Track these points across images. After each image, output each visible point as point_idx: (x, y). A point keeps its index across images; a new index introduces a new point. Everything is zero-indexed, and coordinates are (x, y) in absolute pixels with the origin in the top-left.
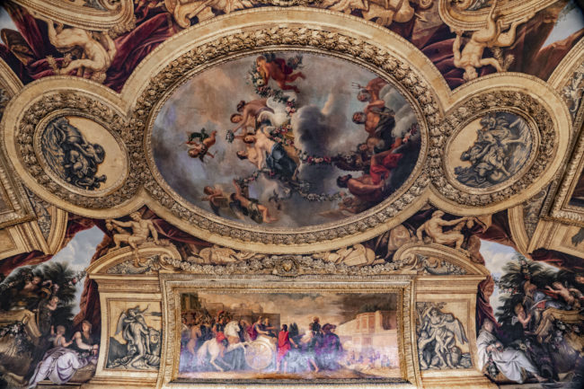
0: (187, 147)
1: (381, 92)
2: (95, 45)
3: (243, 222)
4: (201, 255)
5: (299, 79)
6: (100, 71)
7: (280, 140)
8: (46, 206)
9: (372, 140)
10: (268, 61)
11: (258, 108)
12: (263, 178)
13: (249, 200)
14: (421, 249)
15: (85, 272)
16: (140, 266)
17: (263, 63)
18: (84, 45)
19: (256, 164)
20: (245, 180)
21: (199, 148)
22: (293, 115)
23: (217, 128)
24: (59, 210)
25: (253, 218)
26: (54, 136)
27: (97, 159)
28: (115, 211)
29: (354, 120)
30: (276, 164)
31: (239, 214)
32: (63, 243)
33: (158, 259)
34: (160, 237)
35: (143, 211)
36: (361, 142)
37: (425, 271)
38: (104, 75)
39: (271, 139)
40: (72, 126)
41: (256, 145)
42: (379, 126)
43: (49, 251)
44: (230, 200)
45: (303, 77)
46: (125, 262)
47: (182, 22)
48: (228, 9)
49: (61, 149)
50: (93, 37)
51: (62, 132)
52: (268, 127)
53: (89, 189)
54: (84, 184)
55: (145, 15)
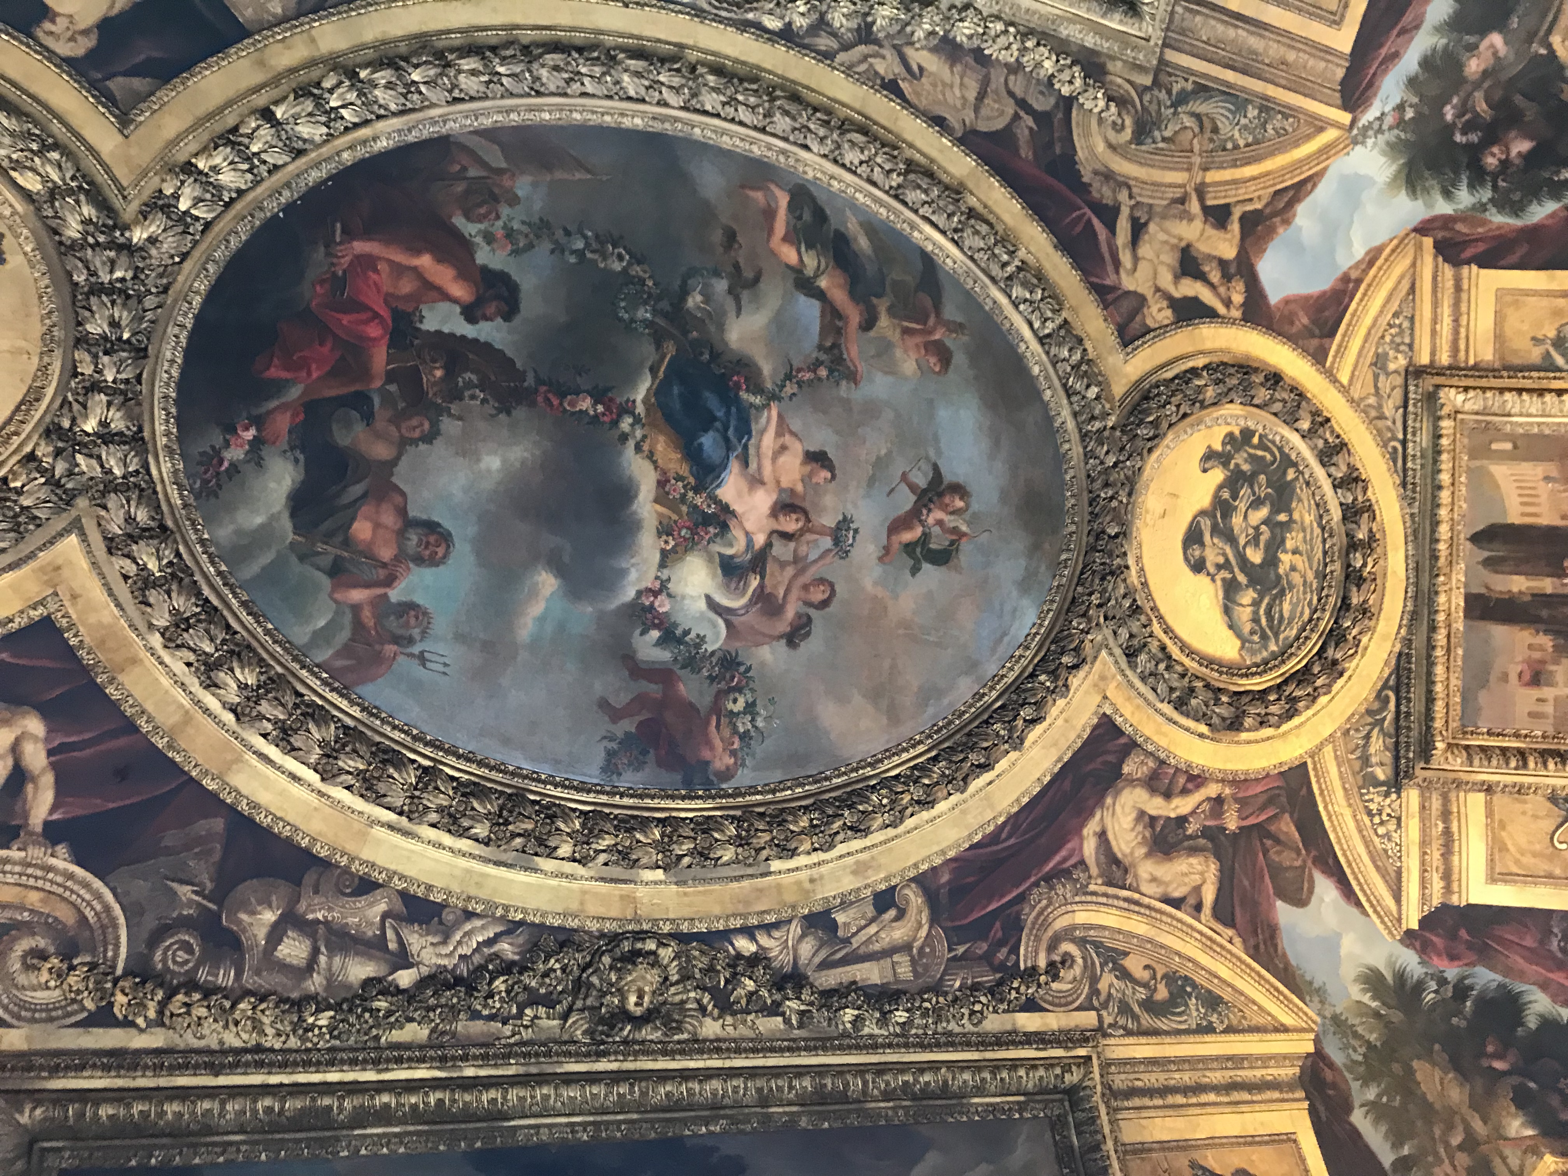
0: (969, 523)
1: (344, 635)
2: (1127, 851)
3: (853, 205)
4: (1010, 109)
5: (621, 700)
6: (1132, 782)
7: (699, 500)
8: (1372, 400)
9: (381, 451)
10: (707, 763)
11: (752, 618)
12: (767, 368)
13: (820, 295)
15: (1355, 142)
16: (1198, 117)
17: (722, 761)
18: (1148, 855)
19: (783, 428)
20: (823, 372)
21: (938, 514)
22: (649, 582)
23: (878, 570)
24: (1345, 380)
25: (820, 216)
26: (1286, 614)
27: (1206, 524)
28: (1208, 345)
29: (446, 538)
30: (720, 414)
31: (863, 243)
32: (1371, 264)
33: (1142, 132)
34: (1109, 215)
35: (1135, 325)
36: (422, 447)
38: (1126, 769)
39: (726, 508)
40: (1239, 635)
41: (774, 497)
42: (356, 504)
43: (1419, 247)
44: (882, 306)
45: (604, 705)
46: (1236, 147)
47: (915, 899)
48: (795, 929)
49: (1281, 571)
50: (1126, 871)
51: (1264, 621)
52: (729, 552)
53: (1252, 433)
54: (1260, 453)
55: (998, 924)
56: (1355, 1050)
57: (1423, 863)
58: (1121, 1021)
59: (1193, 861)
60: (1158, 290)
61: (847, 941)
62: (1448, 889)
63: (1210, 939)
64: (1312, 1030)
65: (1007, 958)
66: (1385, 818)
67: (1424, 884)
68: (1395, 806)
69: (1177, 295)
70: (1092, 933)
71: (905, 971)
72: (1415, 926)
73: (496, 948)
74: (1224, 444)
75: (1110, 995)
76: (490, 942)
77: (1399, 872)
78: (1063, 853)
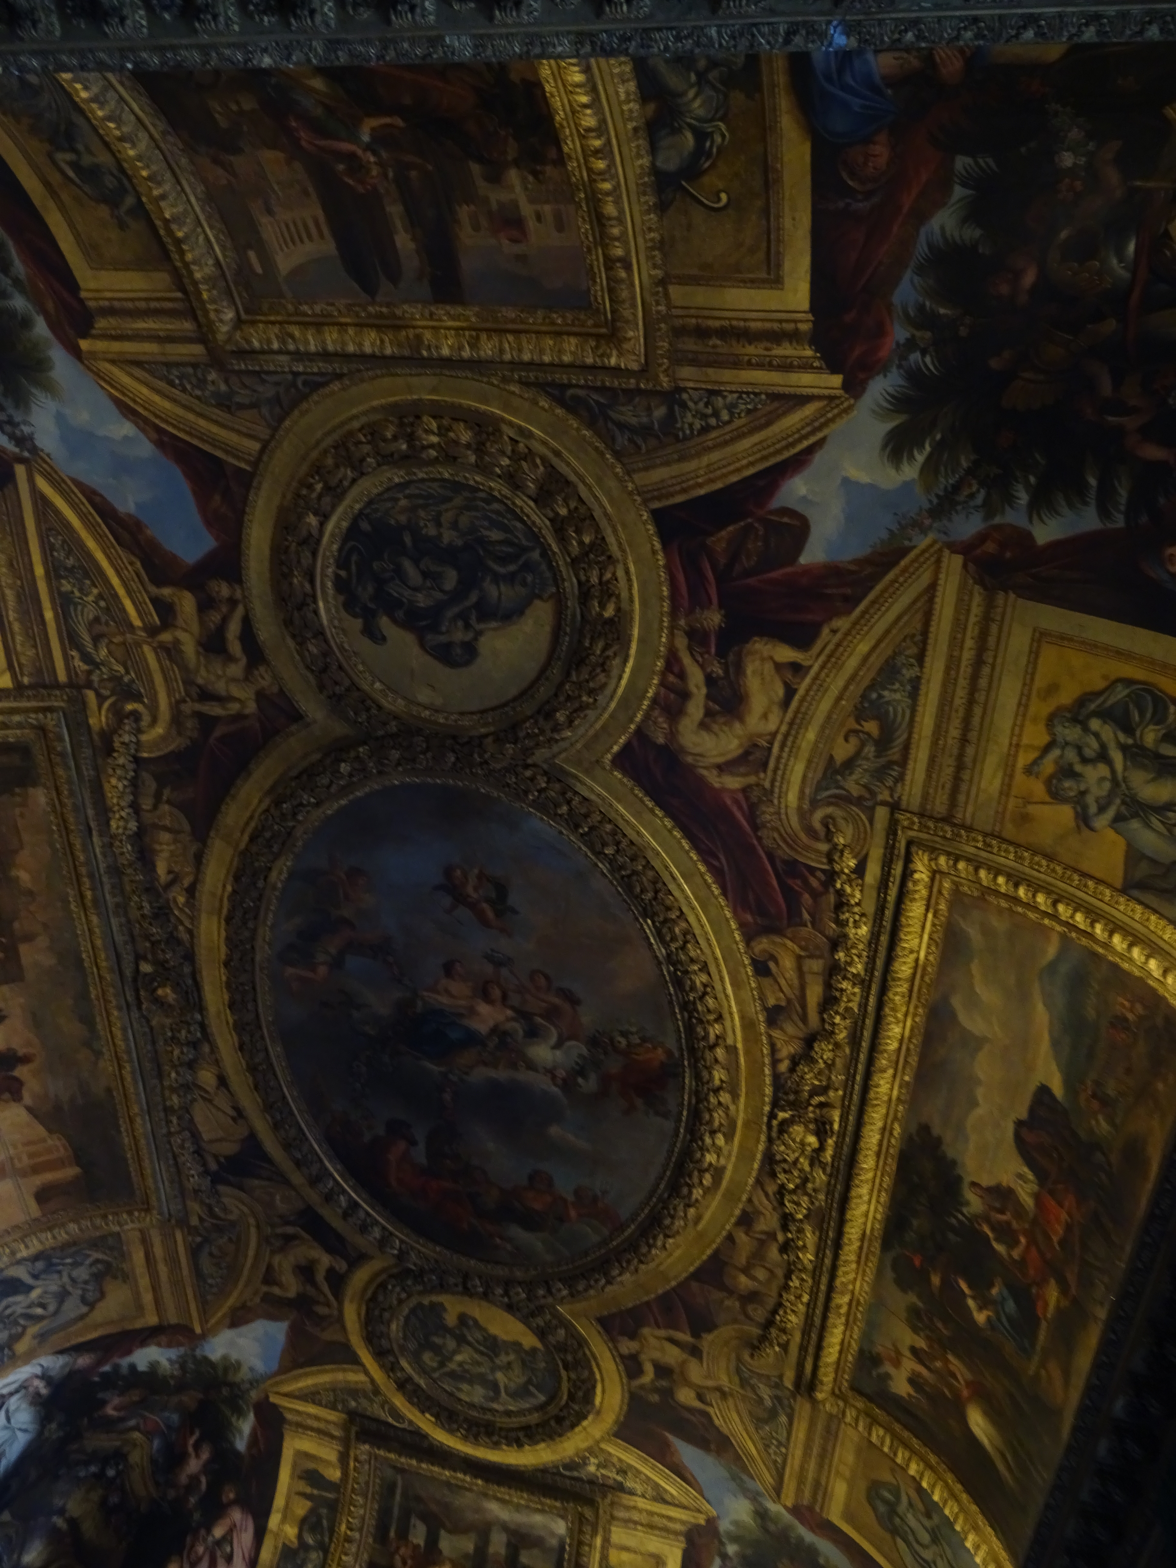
2: (735, 743)
4: (165, 807)
6: (673, 734)
8: (265, 412)
9: (495, 1192)
11: (563, 1023)
12: (398, 994)
14: (253, 1230)
15: (35, 450)
16: (95, 640)
18: (742, 720)
19: (433, 990)
21: (470, 890)
22: (546, 1079)
23: (519, 939)
24: (256, 446)
26: (501, 535)
27: (432, 639)
28: (275, 633)
29: (536, 1172)
30: (434, 1026)
33: (133, 696)
35: (283, 705)
36: (490, 1174)
37: (199, 1239)
38: (661, 740)
39: (494, 1031)
40: (528, 602)
41: (479, 1001)
42: (525, 1206)
43: (95, 356)
44: (335, 912)
45: (627, 1112)
46: (100, 597)
47: (763, 944)
48: (776, 1034)
49: (459, 543)
50: (756, 745)
51: (512, 568)
52: (521, 1032)
53: (337, 577)
54: (354, 568)
55: (790, 882)
56: (972, 496)
57: (760, 366)
58: (890, 783)
59: (749, 671)
60: (246, 679)
61: (789, 1001)
62: (794, 337)
63: (830, 656)
64: (940, 550)
65: (819, 879)
66: (709, 411)
67: (786, 366)
68: (695, 395)
69: (244, 661)
70: (807, 791)
71: (816, 965)
72: (837, 380)
73: (770, 1193)
74: (355, 616)
75: (865, 786)
76: (767, 1195)
77: (775, 397)
78: (735, 809)
